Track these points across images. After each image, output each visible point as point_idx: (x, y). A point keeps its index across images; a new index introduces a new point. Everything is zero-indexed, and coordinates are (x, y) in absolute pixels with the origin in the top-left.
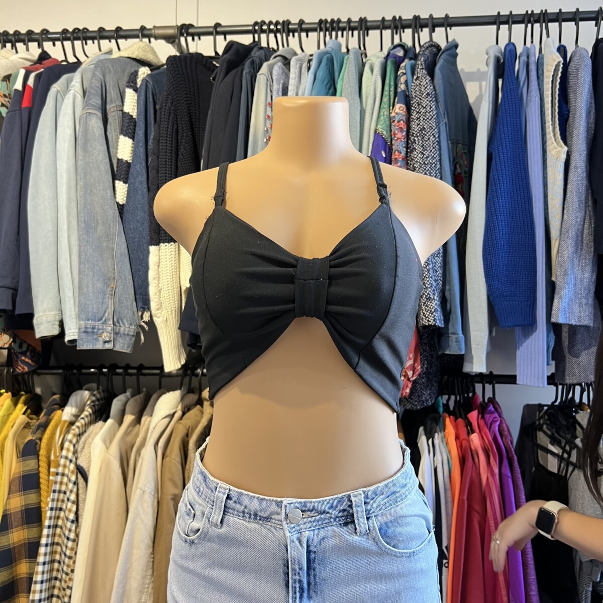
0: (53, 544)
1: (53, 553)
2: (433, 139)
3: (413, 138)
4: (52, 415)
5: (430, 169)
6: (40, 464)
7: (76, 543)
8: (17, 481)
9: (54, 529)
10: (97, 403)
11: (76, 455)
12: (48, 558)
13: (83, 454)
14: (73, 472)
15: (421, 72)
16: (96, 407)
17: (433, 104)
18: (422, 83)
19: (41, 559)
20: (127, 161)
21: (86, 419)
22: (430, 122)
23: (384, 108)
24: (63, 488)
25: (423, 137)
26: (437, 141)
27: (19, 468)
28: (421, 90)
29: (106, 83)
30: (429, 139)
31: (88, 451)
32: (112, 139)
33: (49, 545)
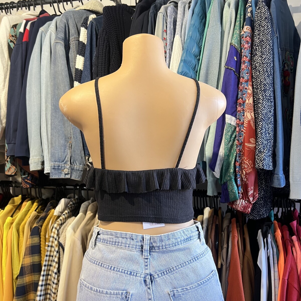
0: (46, 285)
1: (46, 289)
2: (269, 47)
3: (255, 47)
4: (49, 212)
5: (266, 67)
6: (41, 239)
7: (57, 285)
8: (28, 249)
9: (47, 277)
10: (73, 206)
11: (59, 235)
12: (42, 293)
13: (62, 235)
14: (56, 246)
15: (262, 4)
16: (73, 208)
18: (262, 11)
19: (39, 293)
20: (81, 70)
21: (66, 215)
22: (267, 36)
24: (52, 254)
25: (262, 46)
26: (271, 49)
27: (29, 242)
28: (261, 16)
29: (69, 25)
30: (266, 47)
31: (65, 234)
32: (72, 57)
33: (43, 285)
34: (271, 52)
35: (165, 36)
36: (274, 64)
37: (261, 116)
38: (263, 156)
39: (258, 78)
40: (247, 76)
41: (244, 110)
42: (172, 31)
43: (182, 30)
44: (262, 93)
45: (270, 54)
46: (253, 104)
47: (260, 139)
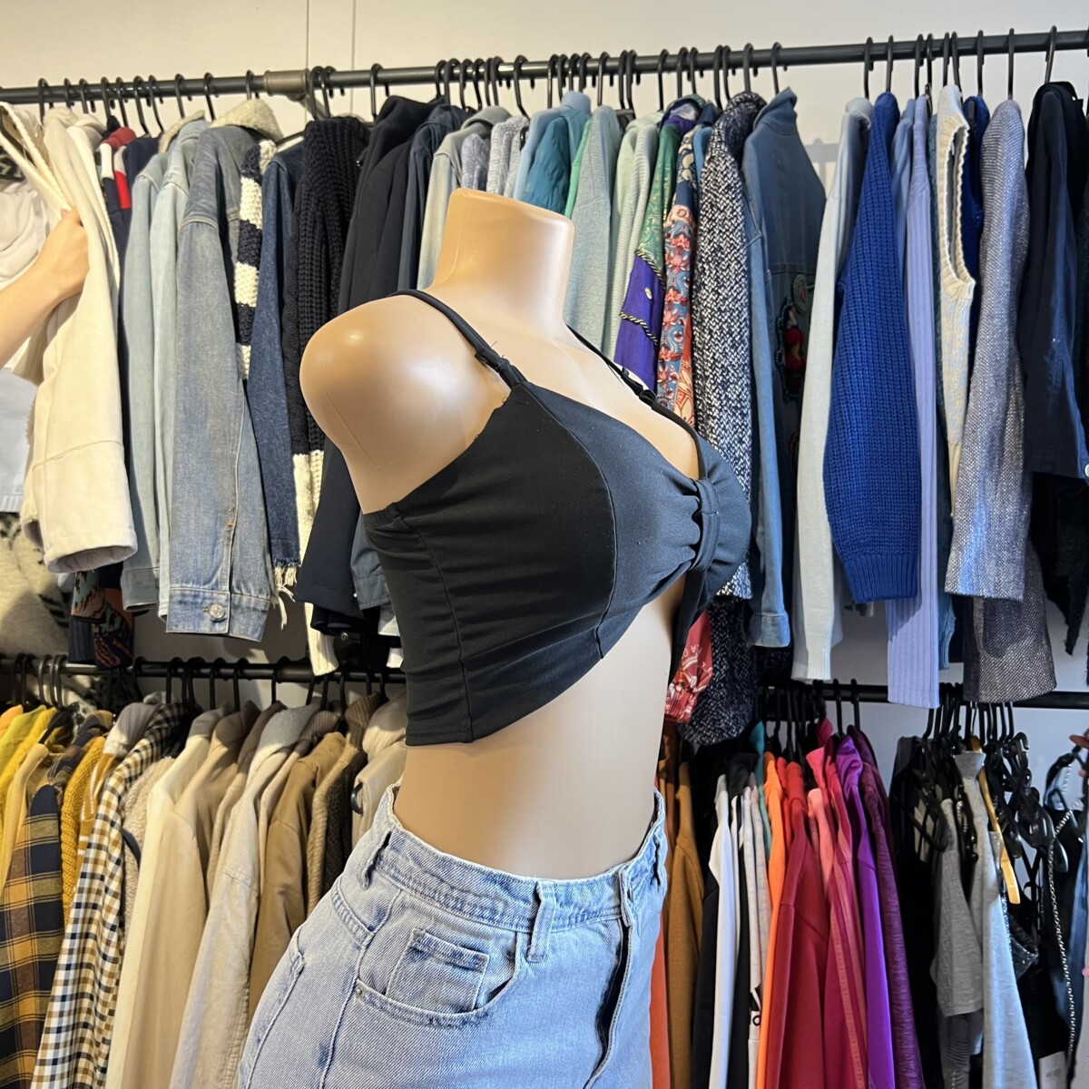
0: (80, 966)
1: (79, 981)
2: (736, 267)
3: (700, 265)
4: (88, 744)
5: (729, 321)
6: (62, 827)
7: (118, 965)
8: (22, 857)
9: (83, 941)
10: (165, 725)
11: (123, 813)
12: (70, 990)
13: (134, 812)
14: (115, 843)
15: (719, 149)
16: (164, 732)
17: (737, 204)
18: (718, 169)
19: (58, 991)
21: (144, 753)
22: (731, 236)
23: (652, 212)
24: (99, 870)
25: (719, 264)
26: (743, 271)
27: (24, 836)
30: (728, 267)
31: (141, 808)
33: (72, 967)
34: (743, 280)
36: (750, 314)
39: (708, 350)
40: (678, 343)
44: (718, 392)
45: (740, 286)
46: (692, 419)
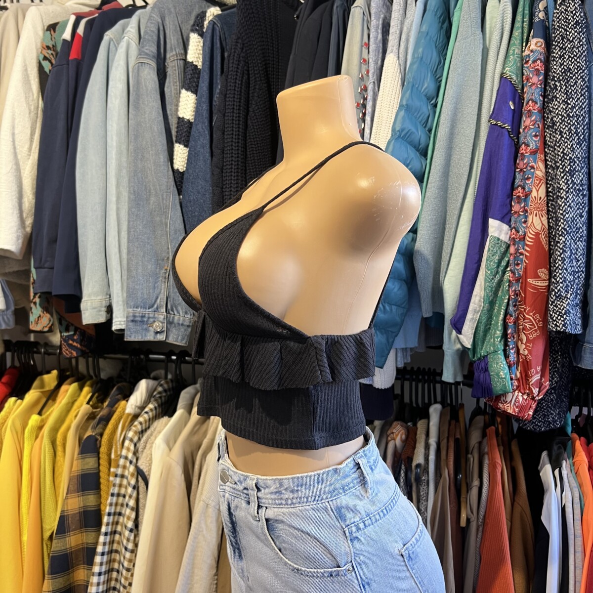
0: (111, 552)
1: (110, 561)
2: (582, 84)
4: (116, 406)
5: (576, 124)
6: (101, 461)
7: (134, 554)
8: (76, 480)
9: (112, 536)
10: (164, 394)
11: (137, 454)
12: (104, 568)
13: (144, 455)
14: (132, 475)
16: (163, 399)
18: (569, 9)
19: (96, 569)
20: (189, 120)
21: (150, 414)
22: (578, 60)
23: (514, 44)
24: (123, 491)
25: (568, 81)
27: (77, 467)
28: (567, 19)
29: (165, 27)
30: (576, 83)
31: (149, 452)
32: (171, 93)
33: (106, 554)
34: (586, 93)
35: (365, 56)
36: (590, 120)
37: (563, 223)
38: (565, 305)
39: (559, 147)
40: (535, 141)
41: (527, 211)
42: (380, 46)
43: (402, 43)
44: (566, 178)
46: (546, 199)
47: (560, 272)
